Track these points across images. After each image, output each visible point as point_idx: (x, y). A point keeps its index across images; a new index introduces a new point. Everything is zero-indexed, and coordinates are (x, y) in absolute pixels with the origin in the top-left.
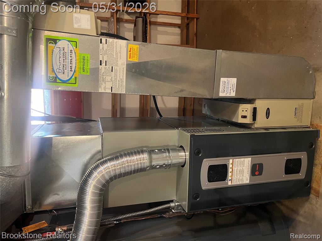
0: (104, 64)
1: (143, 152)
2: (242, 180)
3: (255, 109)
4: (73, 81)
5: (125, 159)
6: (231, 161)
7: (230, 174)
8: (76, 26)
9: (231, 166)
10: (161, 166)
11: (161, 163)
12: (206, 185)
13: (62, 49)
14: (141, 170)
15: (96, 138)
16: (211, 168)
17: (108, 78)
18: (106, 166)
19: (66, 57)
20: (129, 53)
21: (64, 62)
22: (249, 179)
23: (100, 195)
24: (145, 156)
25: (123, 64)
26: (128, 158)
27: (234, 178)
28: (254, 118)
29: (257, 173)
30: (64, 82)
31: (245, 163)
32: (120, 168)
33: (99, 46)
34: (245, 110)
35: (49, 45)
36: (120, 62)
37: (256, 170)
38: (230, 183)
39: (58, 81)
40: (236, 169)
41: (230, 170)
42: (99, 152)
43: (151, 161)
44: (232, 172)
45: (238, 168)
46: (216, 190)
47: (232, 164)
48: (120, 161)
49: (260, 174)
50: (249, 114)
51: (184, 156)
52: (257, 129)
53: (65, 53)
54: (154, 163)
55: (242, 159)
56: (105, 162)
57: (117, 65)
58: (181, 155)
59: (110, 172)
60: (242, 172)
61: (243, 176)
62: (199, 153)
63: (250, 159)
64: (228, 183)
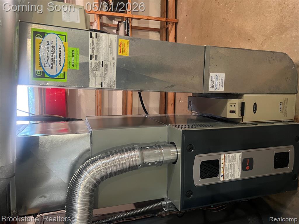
0: (94, 59)
1: (134, 149)
2: (234, 175)
3: (243, 104)
4: (61, 76)
5: (116, 157)
6: (222, 156)
7: (222, 170)
8: (65, 20)
9: (222, 161)
10: (153, 164)
11: (153, 160)
12: (198, 181)
13: (50, 43)
14: (134, 168)
15: (85, 136)
16: (203, 164)
17: (98, 73)
18: (96, 165)
19: (54, 51)
20: (119, 47)
21: (52, 57)
22: (240, 174)
23: (91, 196)
24: (137, 153)
25: (113, 59)
26: (120, 156)
27: (226, 173)
28: (243, 113)
29: (248, 168)
30: (52, 77)
31: (236, 158)
32: (111, 167)
33: (89, 40)
34: (233, 105)
35: (37, 38)
36: (110, 57)
37: (247, 164)
38: (222, 179)
39: (46, 76)
40: (227, 164)
41: (222, 166)
42: (88, 151)
43: (143, 159)
44: (224, 168)
45: (230, 163)
46: (208, 187)
47: (224, 159)
48: (111, 159)
49: (251, 168)
50: (237, 109)
51: (175, 152)
52: (245, 123)
53: (53, 47)
54: (146, 161)
55: (233, 154)
56: (96, 160)
57: (107, 60)
58: (172, 151)
59: (101, 171)
60: (233, 167)
61: (234, 171)
62: (191, 149)
63: (241, 154)
64: (220, 179)
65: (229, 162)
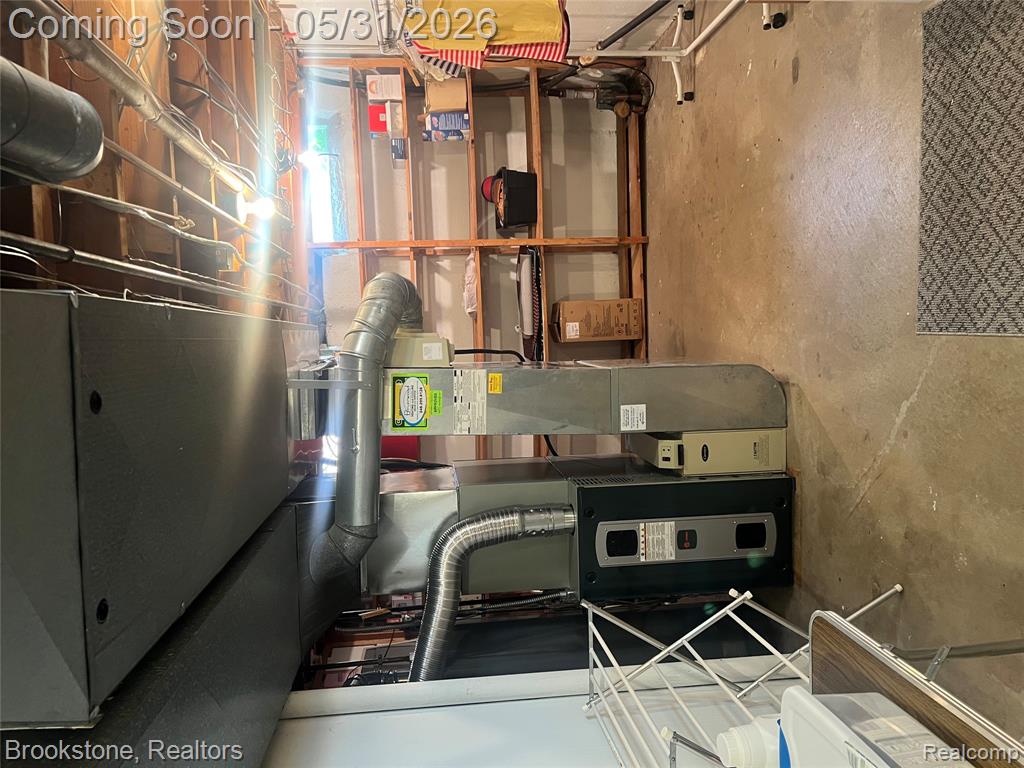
0: (459, 401)
1: (512, 513)
2: (663, 554)
3: (680, 448)
4: (423, 423)
5: (488, 522)
6: (642, 526)
7: (642, 546)
8: (425, 358)
9: (642, 533)
10: (539, 533)
11: (538, 528)
12: (604, 559)
13: (410, 388)
14: (510, 537)
15: (450, 494)
16: (611, 536)
17: (465, 417)
18: (463, 530)
19: (415, 396)
20: (490, 384)
21: (413, 403)
22: (674, 554)
23: (457, 568)
24: (516, 517)
25: (482, 398)
26: (493, 521)
27: (650, 550)
28: (681, 461)
29: (686, 545)
30: (413, 426)
31: (666, 528)
32: (482, 534)
33: (453, 379)
34: (666, 449)
35: (397, 384)
36: (479, 396)
37: (685, 539)
38: (643, 559)
39: (406, 425)
40: (650, 538)
41: (642, 539)
42: (454, 514)
43: (523, 526)
44: (645, 542)
45: (656, 537)
46: (621, 569)
47: (644, 530)
48: (482, 524)
49: (693, 545)
50: (673, 455)
51: (571, 519)
52: (689, 477)
53: (414, 392)
54: (528, 528)
55: (660, 524)
56: (463, 525)
57: (475, 401)
58: (566, 517)
59: (469, 538)
60: (661, 543)
61: (663, 548)
62: (591, 513)
63: (673, 523)
64: (639, 558)
65: (653, 534)
